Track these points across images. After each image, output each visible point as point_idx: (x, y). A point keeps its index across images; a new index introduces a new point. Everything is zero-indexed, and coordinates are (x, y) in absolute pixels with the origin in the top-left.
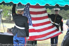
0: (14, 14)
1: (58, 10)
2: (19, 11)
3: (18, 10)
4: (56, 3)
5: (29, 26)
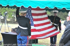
0: (17, 16)
1: (56, 12)
2: (22, 13)
4: (55, 6)
5: (31, 26)
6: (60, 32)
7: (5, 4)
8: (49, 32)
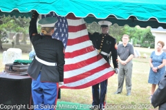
0: (34, 34)
3: (43, 26)
6: (115, 72)
7: (8, 7)
8: (89, 72)
